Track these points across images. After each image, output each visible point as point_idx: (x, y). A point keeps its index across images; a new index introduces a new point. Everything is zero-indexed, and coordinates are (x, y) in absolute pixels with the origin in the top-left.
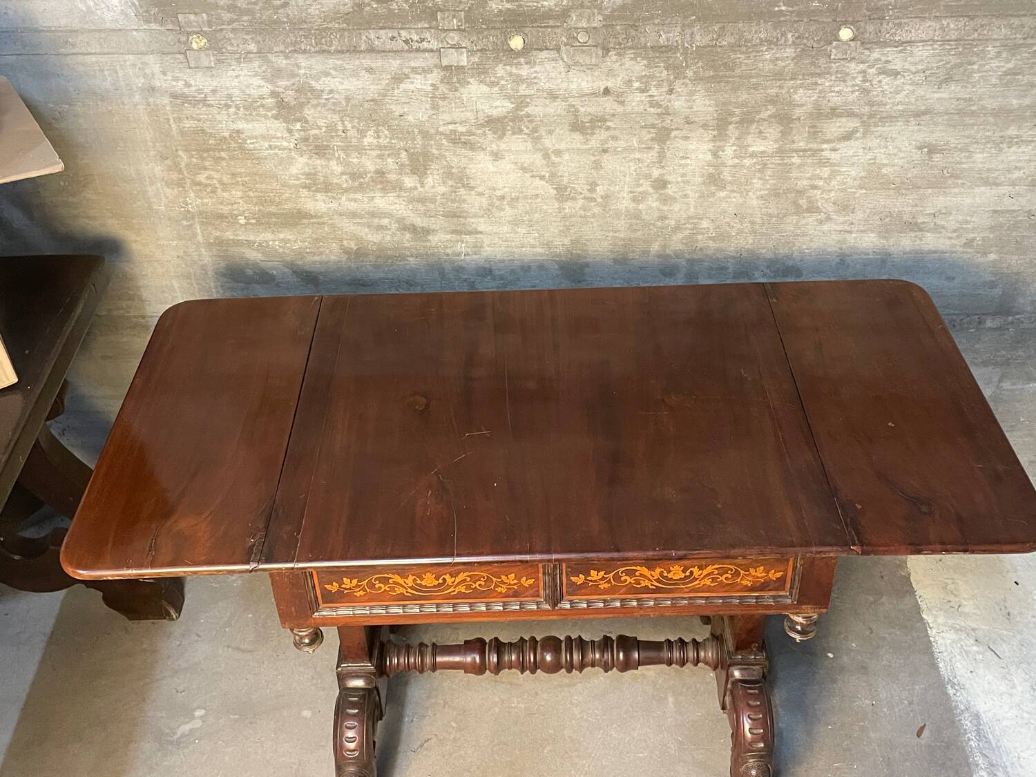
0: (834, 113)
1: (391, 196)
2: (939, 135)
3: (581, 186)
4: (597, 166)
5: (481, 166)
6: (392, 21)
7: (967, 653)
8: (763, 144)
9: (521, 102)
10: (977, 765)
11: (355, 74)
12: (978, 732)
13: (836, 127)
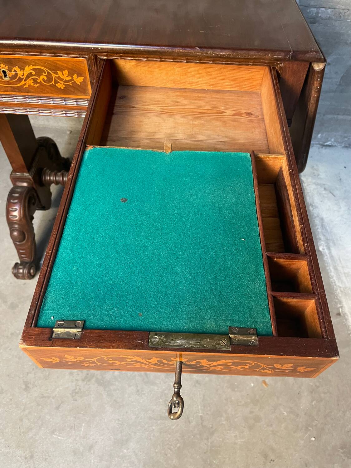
7: (320, 194)
10: (320, 239)
12: (322, 226)
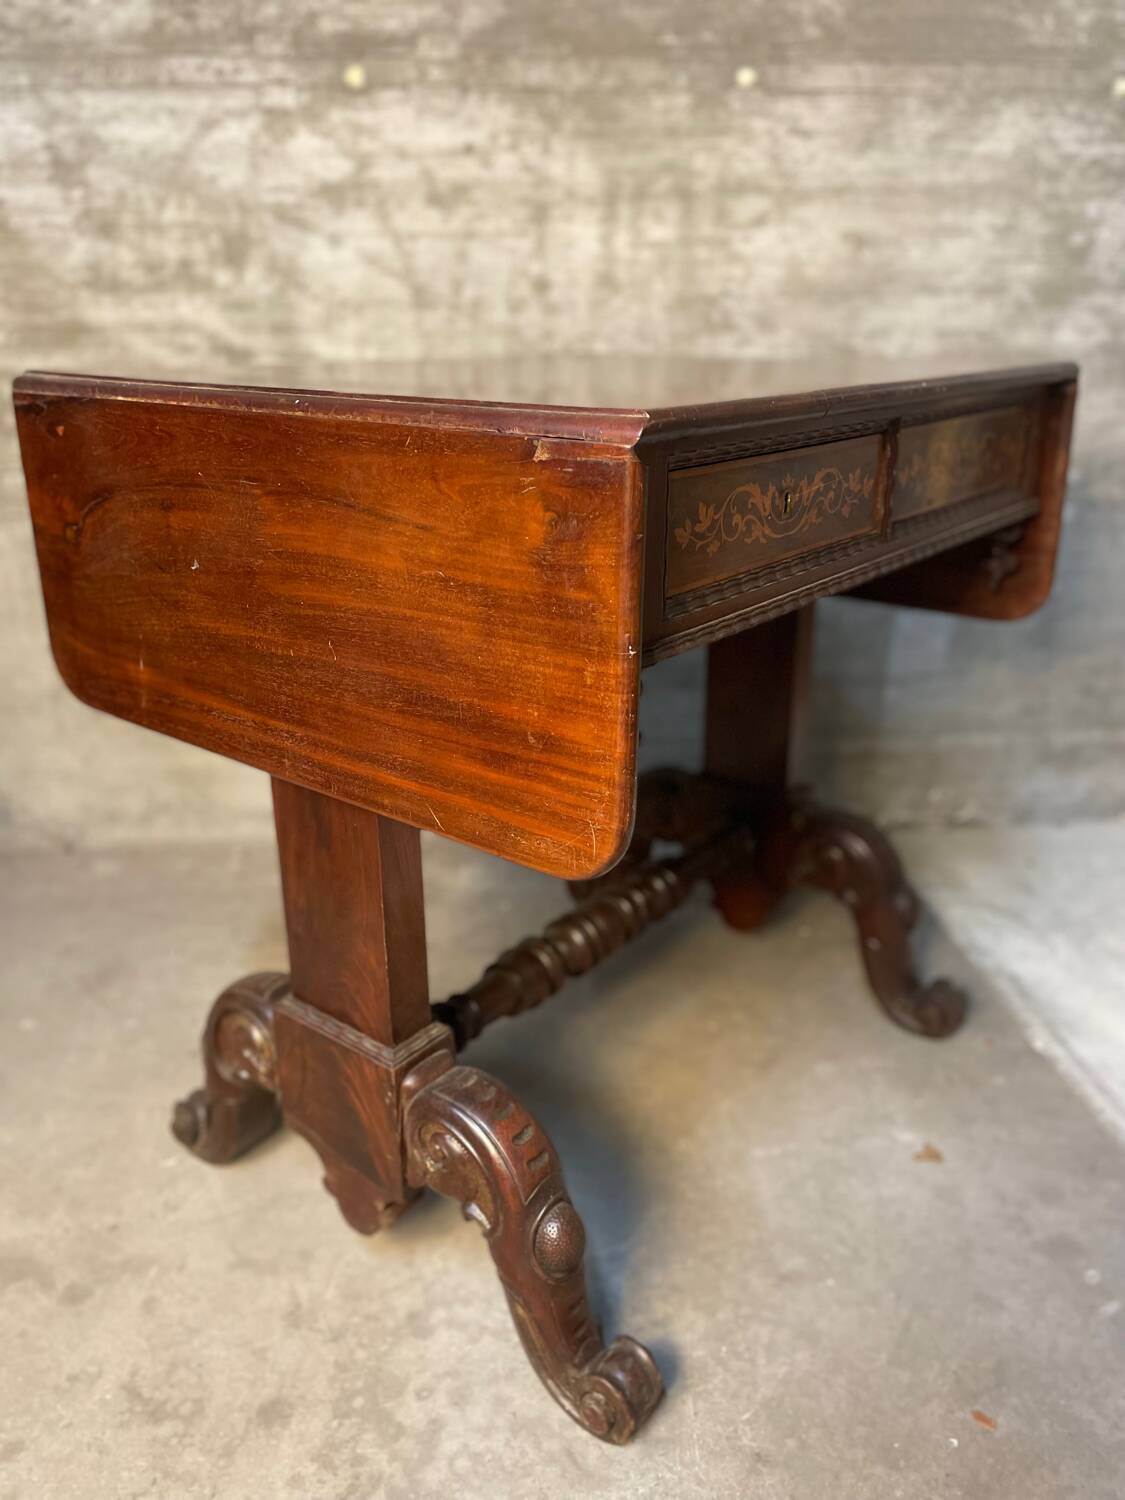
0: (743, 187)
1: (200, 300)
2: (867, 221)
3: (441, 287)
4: (462, 257)
5: (315, 254)
6: (198, 43)
8: (661, 231)
9: (363, 162)
11: (152, 117)
13: (747, 207)
